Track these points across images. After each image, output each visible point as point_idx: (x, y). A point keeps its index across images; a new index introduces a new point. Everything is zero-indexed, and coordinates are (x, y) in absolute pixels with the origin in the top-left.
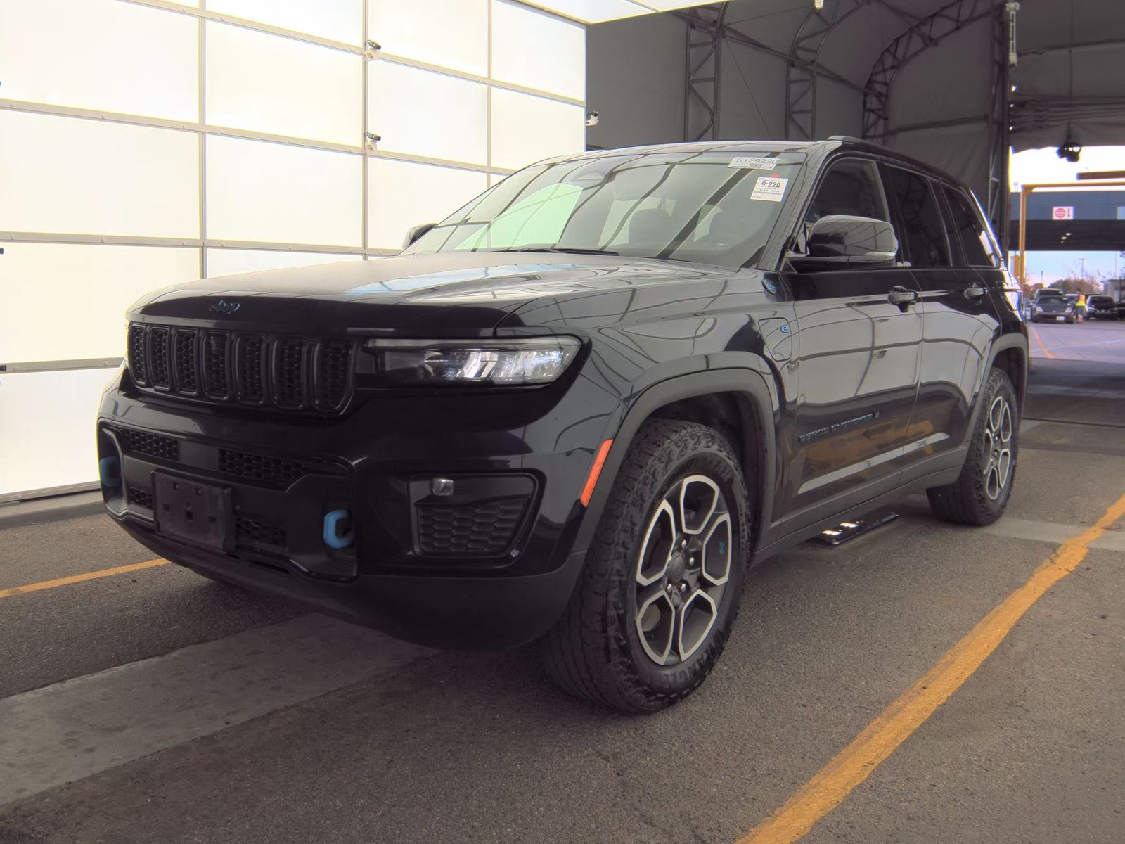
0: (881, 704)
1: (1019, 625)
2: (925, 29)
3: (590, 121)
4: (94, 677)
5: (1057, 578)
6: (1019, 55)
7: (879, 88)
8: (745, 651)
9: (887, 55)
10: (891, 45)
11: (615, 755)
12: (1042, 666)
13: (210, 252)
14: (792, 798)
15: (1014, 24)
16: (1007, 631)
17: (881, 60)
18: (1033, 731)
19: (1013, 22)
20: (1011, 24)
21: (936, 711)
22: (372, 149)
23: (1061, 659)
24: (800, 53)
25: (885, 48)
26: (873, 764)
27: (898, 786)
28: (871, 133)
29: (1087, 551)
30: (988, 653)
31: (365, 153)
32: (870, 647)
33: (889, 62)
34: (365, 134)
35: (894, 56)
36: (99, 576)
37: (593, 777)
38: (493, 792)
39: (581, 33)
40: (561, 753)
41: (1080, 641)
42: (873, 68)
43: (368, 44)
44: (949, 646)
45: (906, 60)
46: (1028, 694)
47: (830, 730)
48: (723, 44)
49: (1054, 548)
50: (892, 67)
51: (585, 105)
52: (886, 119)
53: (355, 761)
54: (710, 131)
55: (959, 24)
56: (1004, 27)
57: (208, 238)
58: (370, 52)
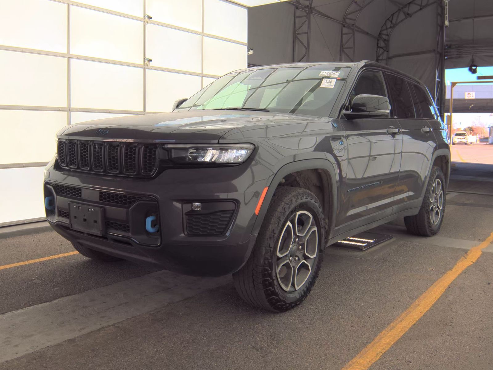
0: (385, 324)
1: (449, 288)
2: (406, 10)
3: (249, 52)
4: (18, 312)
5: (467, 266)
6: (450, 21)
7: (384, 37)
8: (322, 299)
9: (388, 22)
10: (390, 17)
11: (261, 348)
12: (461, 307)
13: (72, 114)
14: (344, 368)
15: (447, 7)
16: (444, 291)
17: (385, 24)
18: (456, 337)
19: (447, 6)
20: (446, 7)
21: (411, 328)
22: (148, 65)
23: (469, 303)
24: (348, 21)
25: (387, 18)
26: (381, 352)
27: (393, 363)
28: (380, 58)
29: (482, 253)
30: (435, 300)
31: (145, 67)
32: (380, 298)
33: (389, 24)
34: (145, 59)
35: (391, 22)
36: (20, 265)
37: (251, 358)
38: (204, 366)
39: (245, 11)
40: (236, 347)
41: (478, 295)
42: (382, 27)
43: (146, 17)
44: (417, 297)
45: (396, 24)
46: (454, 320)
47: (362, 337)
48: (312, 16)
49: (466, 252)
50: (391, 27)
51: (247, 45)
52: (387, 51)
53: (140, 351)
54: (306, 57)
55: (422, 7)
56: (443, 8)
57: (71, 107)
58: (147, 20)
